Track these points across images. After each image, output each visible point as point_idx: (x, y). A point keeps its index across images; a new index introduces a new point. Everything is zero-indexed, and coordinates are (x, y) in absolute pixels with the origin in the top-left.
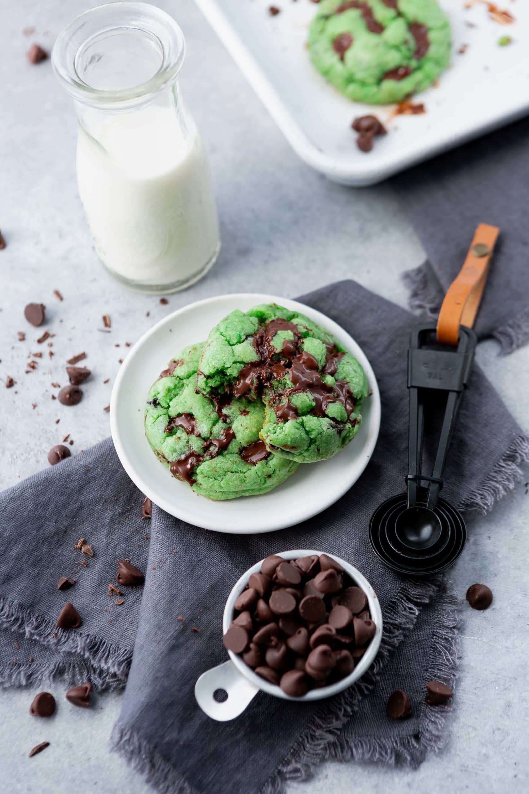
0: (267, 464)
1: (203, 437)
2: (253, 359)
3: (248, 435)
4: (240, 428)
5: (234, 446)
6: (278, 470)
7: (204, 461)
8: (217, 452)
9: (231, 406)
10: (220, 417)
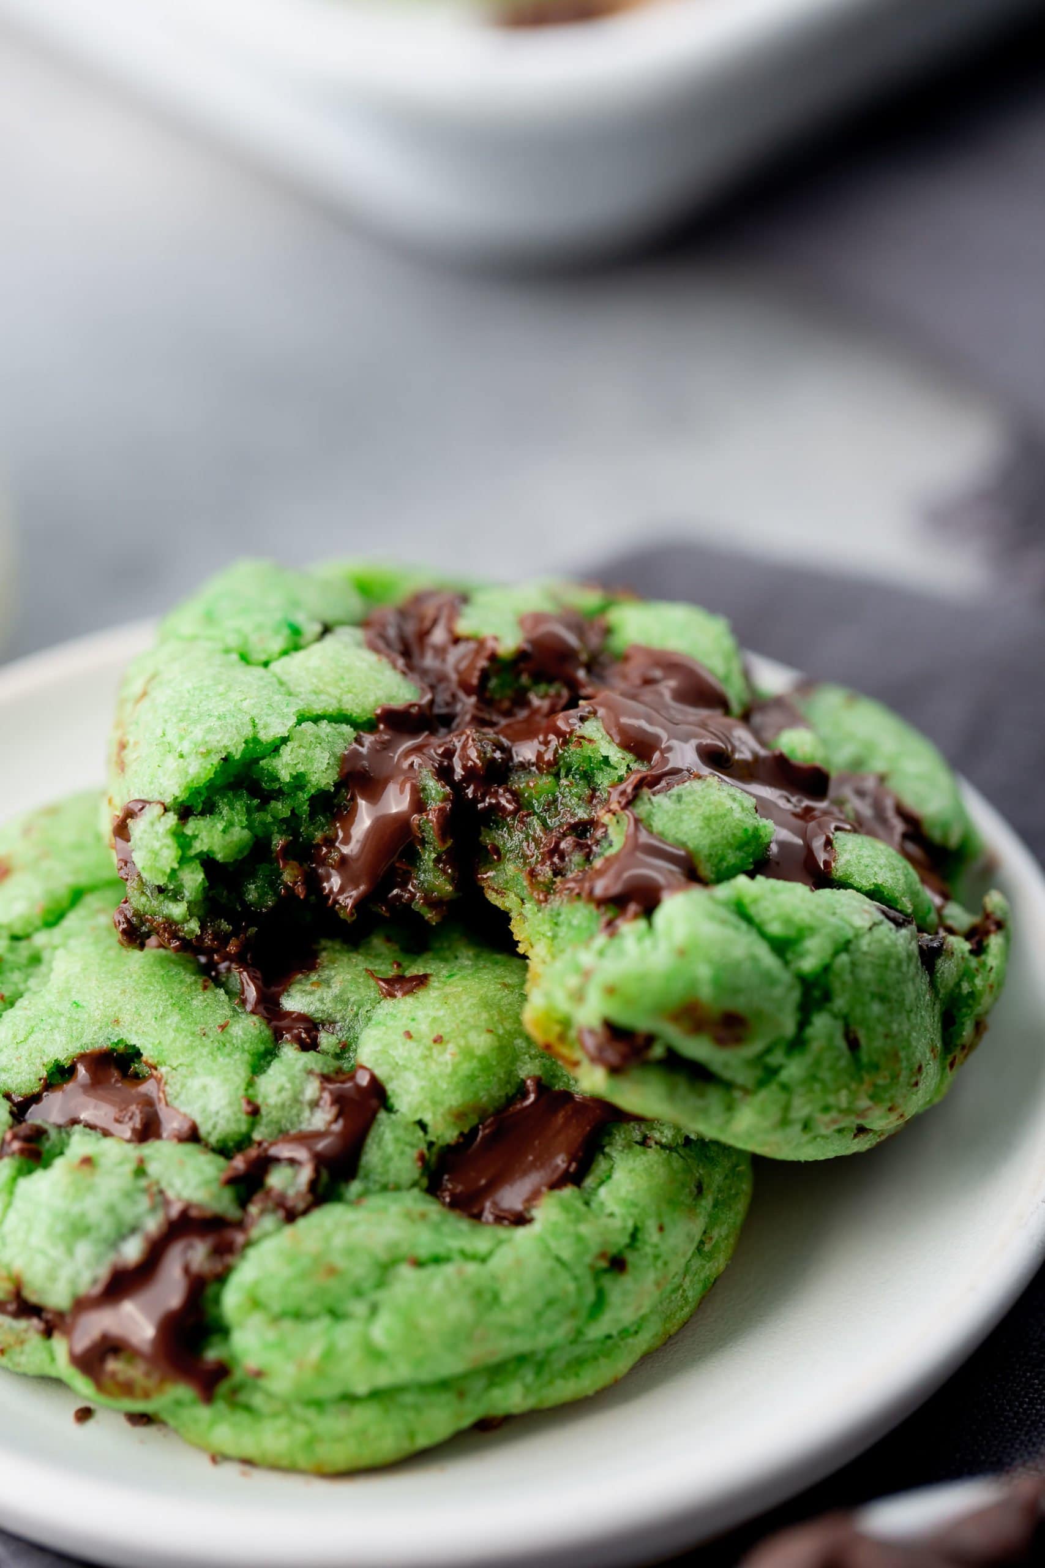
0: (587, 1203)
1: (213, 1140)
2: (391, 698)
3: (454, 1072)
4: (402, 1051)
5: (390, 1148)
6: (651, 1225)
7: (249, 1244)
8: (313, 1185)
9: (325, 974)
10: (278, 1036)
